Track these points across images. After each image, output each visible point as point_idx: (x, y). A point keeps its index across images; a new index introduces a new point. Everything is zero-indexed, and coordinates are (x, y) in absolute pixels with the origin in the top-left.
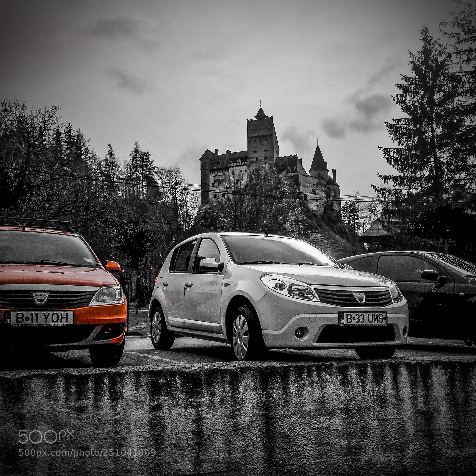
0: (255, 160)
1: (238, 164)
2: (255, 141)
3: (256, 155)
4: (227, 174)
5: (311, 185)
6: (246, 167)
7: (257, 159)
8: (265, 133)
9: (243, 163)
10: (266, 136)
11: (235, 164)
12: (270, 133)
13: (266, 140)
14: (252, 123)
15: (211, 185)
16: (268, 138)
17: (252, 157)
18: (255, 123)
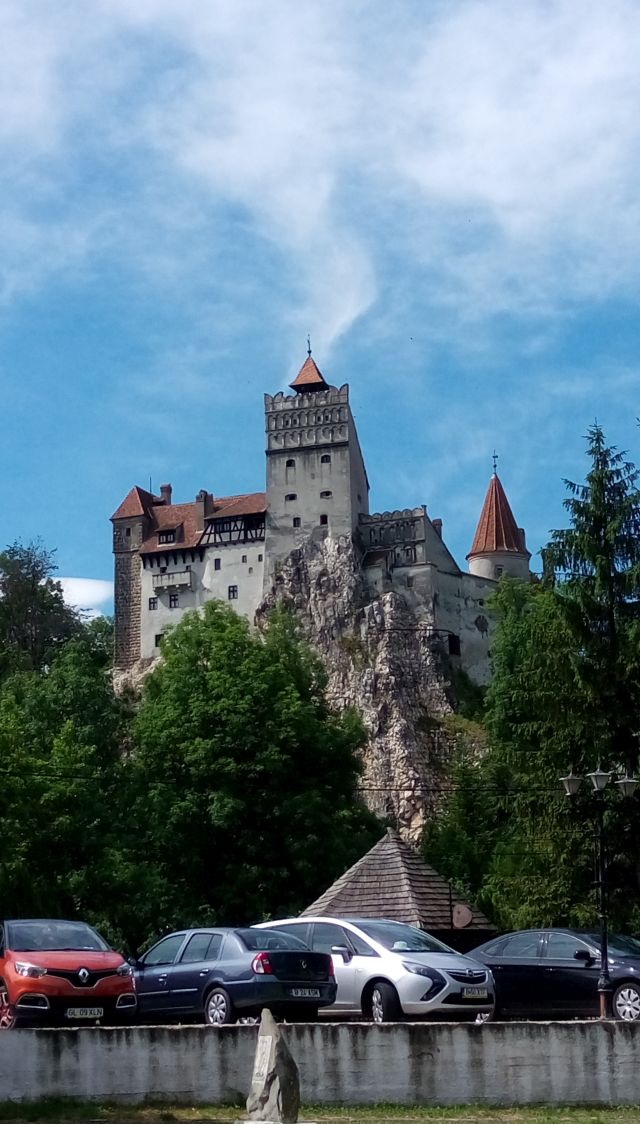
0: (289, 523)
1: (235, 536)
2: (290, 463)
3: (293, 508)
4: (194, 566)
5: (470, 603)
6: (261, 549)
7: (297, 521)
8: (323, 439)
9: (252, 534)
10: (326, 446)
11: (225, 537)
12: (337, 438)
13: (326, 459)
14: (280, 406)
15: (145, 604)
16: (332, 454)
17: (281, 512)
18: (289, 405)
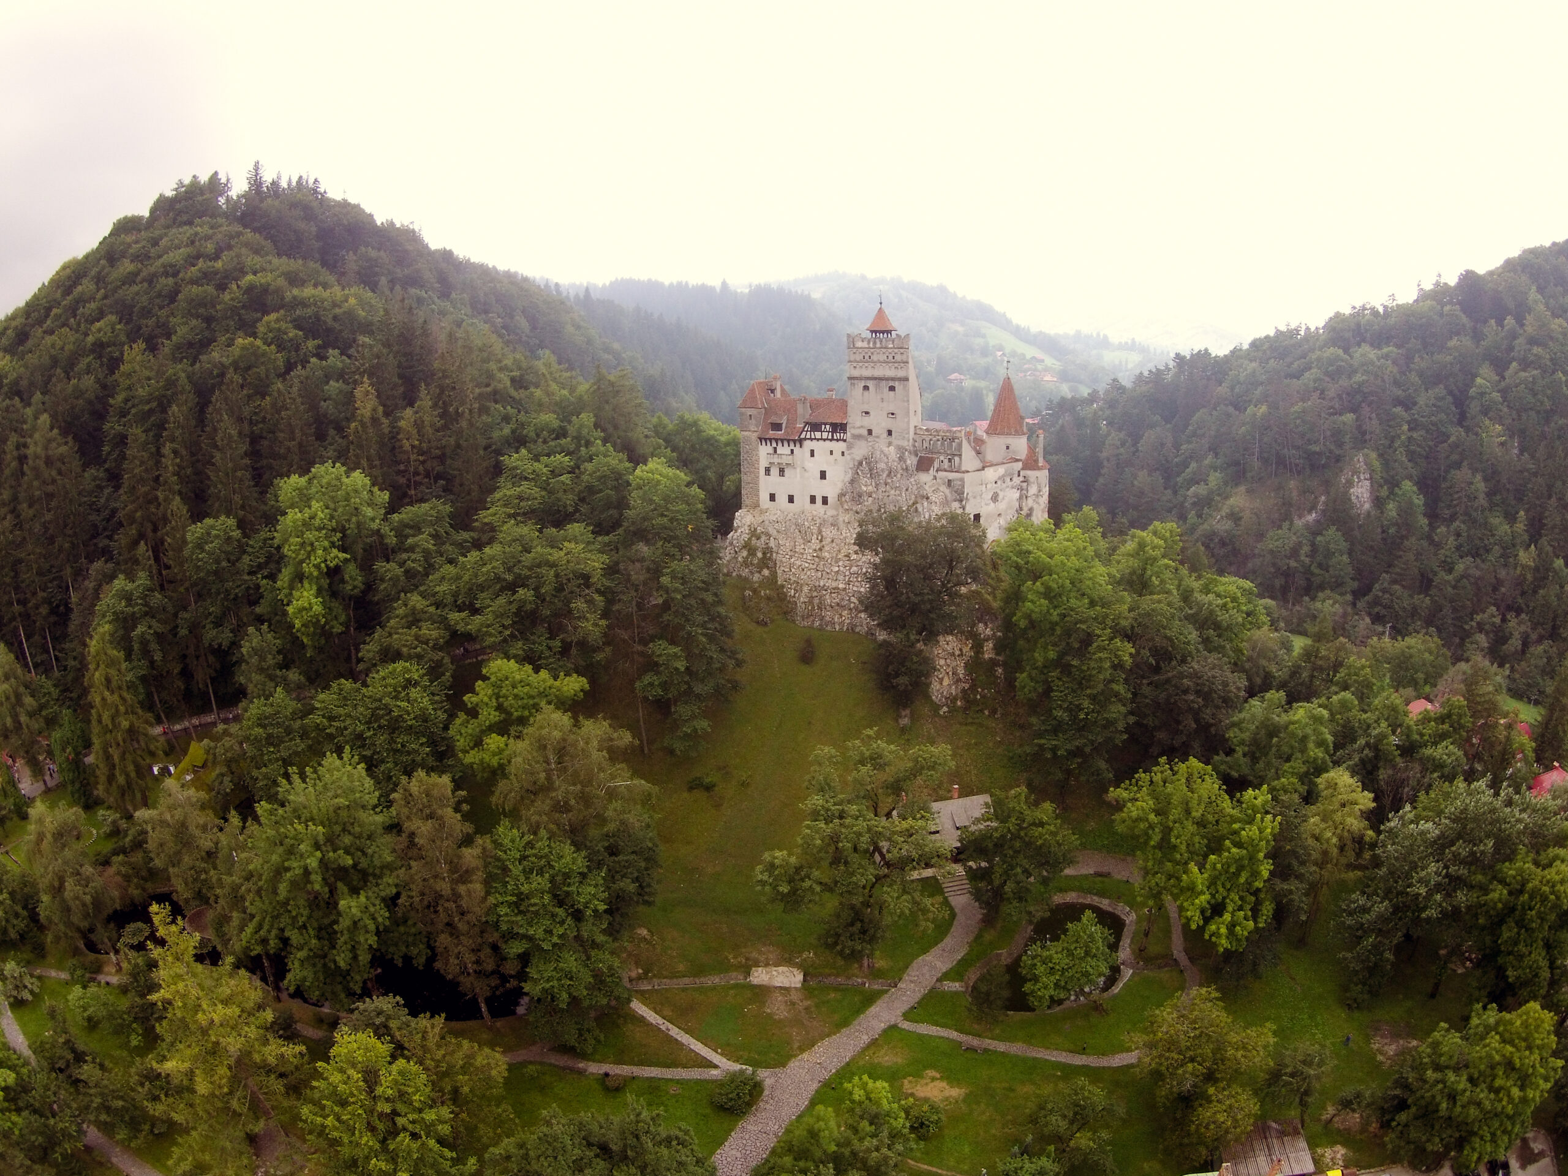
0: (865, 433)
1: (825, 435)
2: (866, 388)
3: (867, 422)
4: (797, 450)
5: (989, 486)
6: (842, 446)
7: (870, 432)
8: (890, 372)
9: (837, 436)
10: (893, 379)
11: (818, 435)
12: (901, 374)
13: (892, 389)
14: (859, 344)
15: (762, 471)
16: (896, 384)
17: (858, 424)
18: (865, 345)
